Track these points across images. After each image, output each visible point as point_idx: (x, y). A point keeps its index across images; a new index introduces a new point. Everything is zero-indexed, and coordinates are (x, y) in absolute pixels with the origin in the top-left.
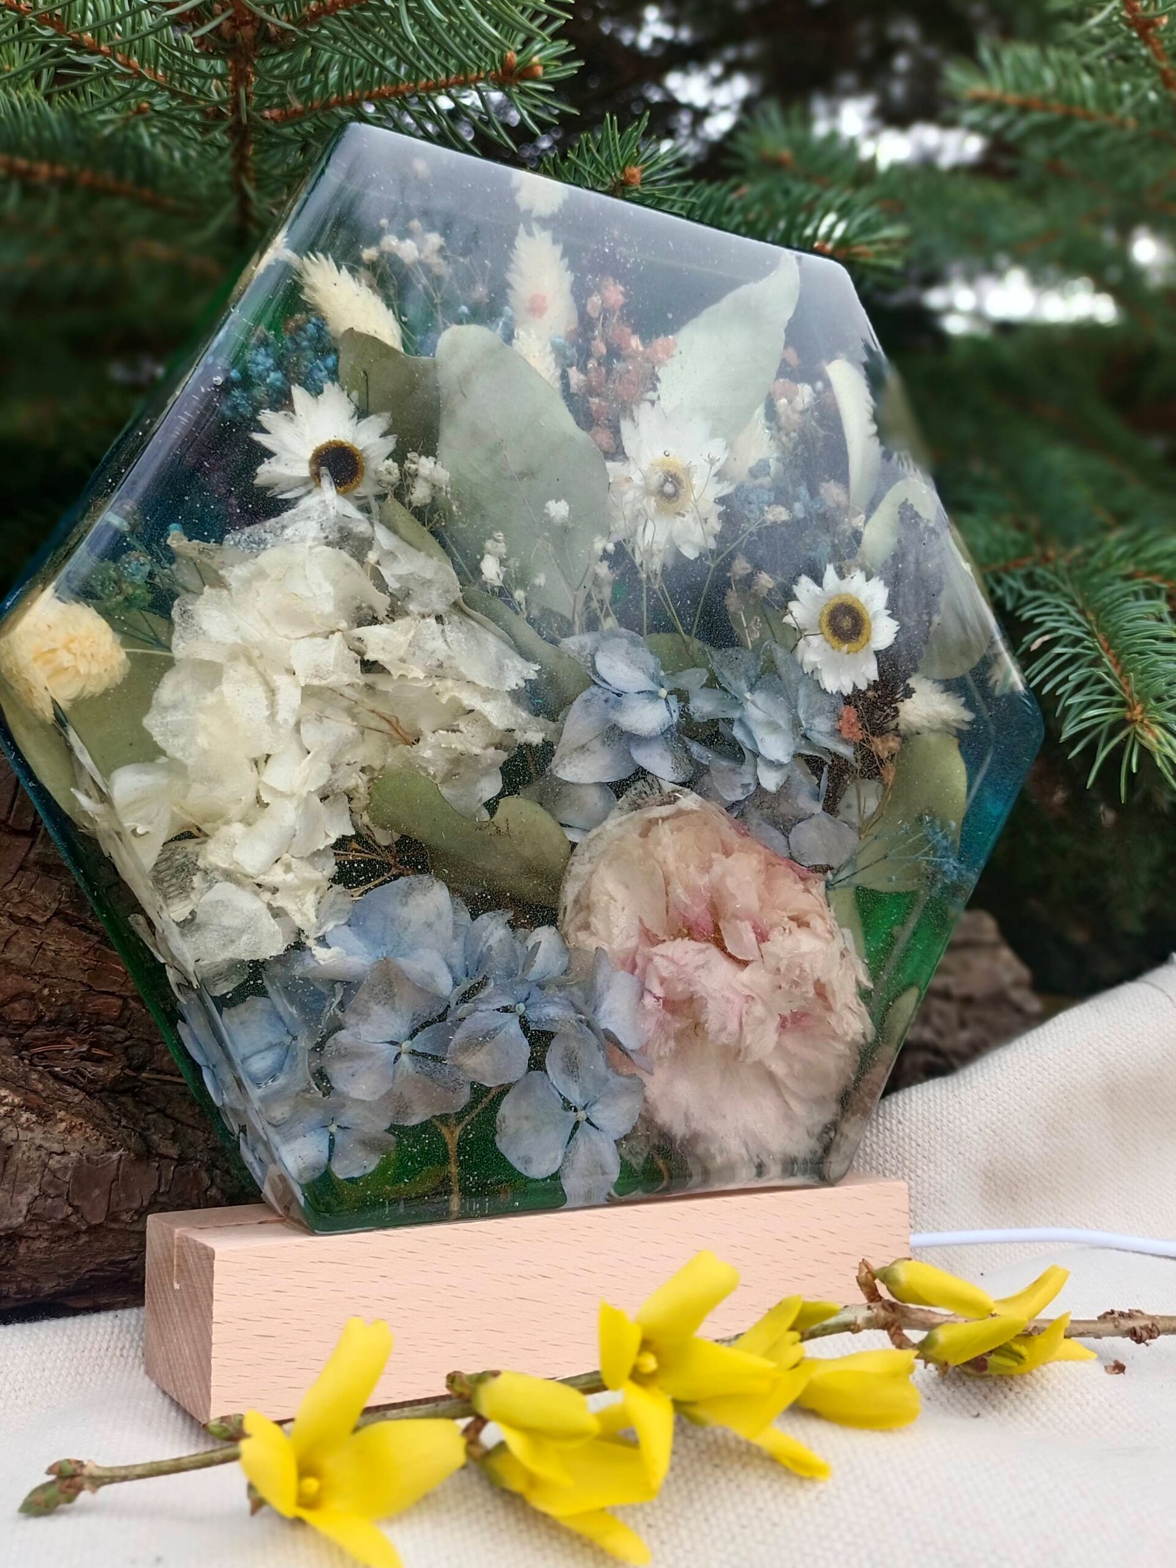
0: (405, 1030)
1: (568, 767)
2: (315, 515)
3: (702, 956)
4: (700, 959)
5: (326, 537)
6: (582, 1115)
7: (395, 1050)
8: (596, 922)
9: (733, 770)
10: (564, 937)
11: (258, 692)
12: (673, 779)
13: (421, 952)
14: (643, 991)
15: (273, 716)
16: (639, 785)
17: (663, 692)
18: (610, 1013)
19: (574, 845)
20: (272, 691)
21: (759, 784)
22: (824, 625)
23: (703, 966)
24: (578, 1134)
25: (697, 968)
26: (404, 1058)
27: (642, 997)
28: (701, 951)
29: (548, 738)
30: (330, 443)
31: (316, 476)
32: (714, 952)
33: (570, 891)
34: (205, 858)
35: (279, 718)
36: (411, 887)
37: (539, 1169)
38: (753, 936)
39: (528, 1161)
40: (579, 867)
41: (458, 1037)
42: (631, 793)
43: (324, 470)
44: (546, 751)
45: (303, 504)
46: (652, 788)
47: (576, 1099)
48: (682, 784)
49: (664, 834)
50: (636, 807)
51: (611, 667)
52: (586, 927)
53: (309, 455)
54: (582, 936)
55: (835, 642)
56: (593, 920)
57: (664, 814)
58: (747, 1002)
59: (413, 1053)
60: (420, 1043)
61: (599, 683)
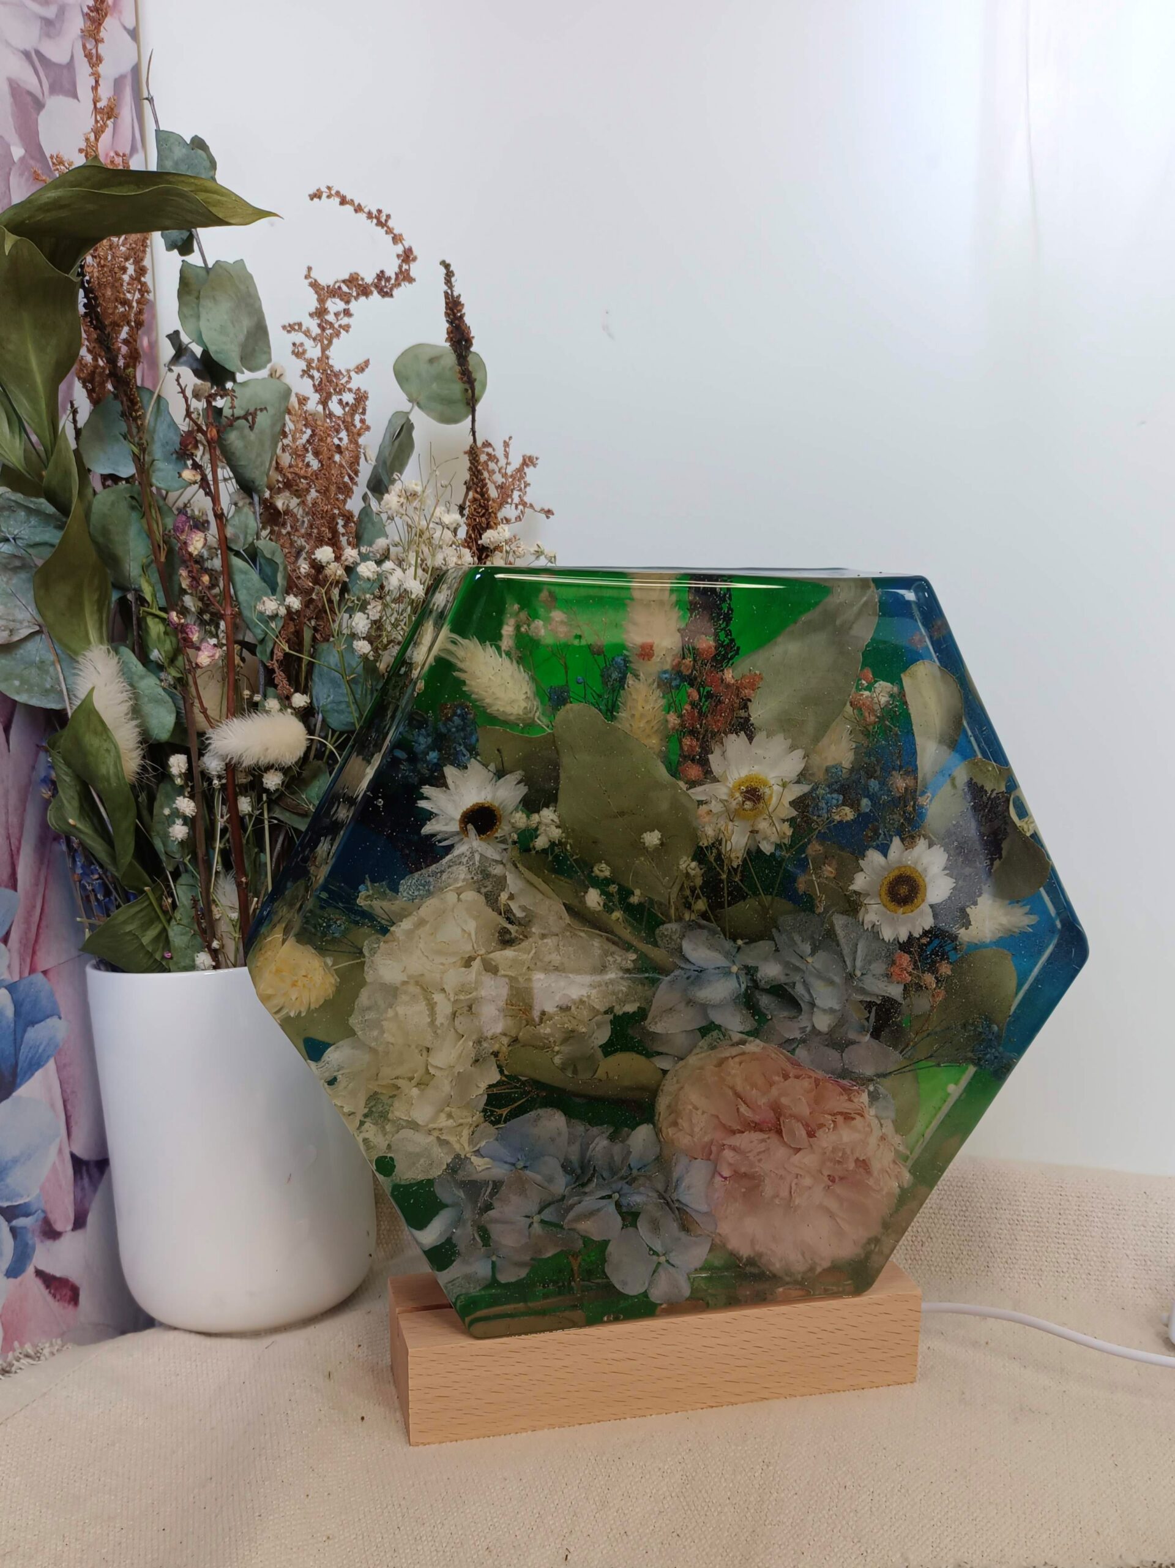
0: (536, 1208)
1: (659, 1023)
2: (464, 860)
3: (763, 1144)
4: (762, 1147)
5: (473, 878)
6: (662, 1259)
7: (529, 1221)
8: (683, 1123)
9: (791, 1019)
10: (658, 1132)
11: (422, 1006)
12: (741, 1029)
13: (546, 1158)
14: (715, 1172)
15: (432, 1023)
16: (715, 1033)
17: (735, 969)
18: (689, 1187)
19: (665, 1072)
20: (432, 1006)
21: (813, 1026)
22: (883, 893)
23: (764, 1151)
24: (660, 1270)
25: (759, 1153)
26: (536, 1225)
27: (713, 1177)
28: (763, 1140)
29: (643, 1006)
30: (474, 805)
31: (464, 831)
32: (774, 1139)
33: (662, 1103)
34: (393, 1112)
35: (438, 1023)
36: (539, 1117)
37: (633, 1288)
38: (804, 1133)
39: (625, 1283)
40: (669, 1086)
41: (571, 1215)
42: (708, 1038)
43: (470, 827)
44: (642, 1014)
45: (456, 852)
46: (724, 1036)
47: (658, 1248)
48: (748, 1033)
49: (733, 1067)
50: (712, 1048)
51: (694, 949)
52: (675, 1124)
53: (458, 817)
54: (671, 1131)
55: (892, 905)
56: (680, 1121)
57: (734, 1054)
58: (797, 1178)
59: (542, 1222)
60: (547, 1215)
61: (683, 965)
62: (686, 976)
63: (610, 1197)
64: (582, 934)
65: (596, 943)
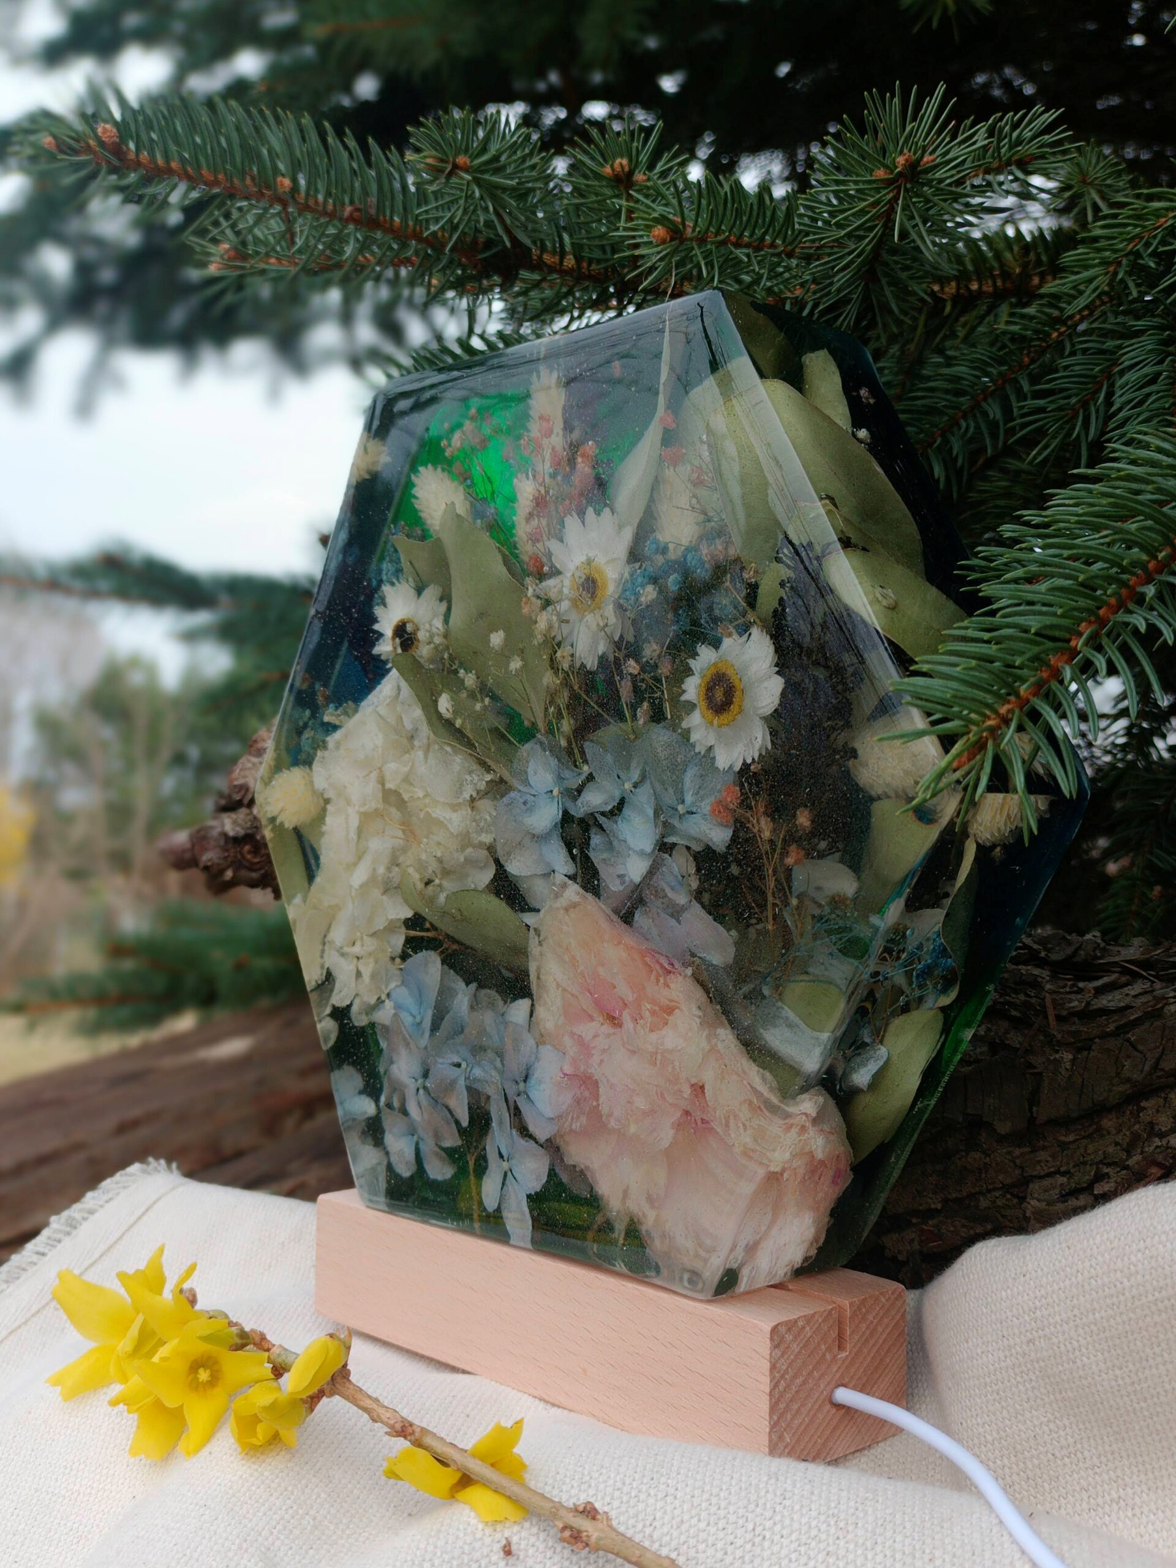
0: (420, 1070)
3: (608, 1040)
4: (605, 1043)
6: (507, 1167)
10: (534, 1010)
17: (556, 792)
19: (529, 929)
22: (703, 698)
23: (606, 1051)
24: (507, 1182)
25: (603, 1051)
30: (399, 621)
39: (487, 1195)
40: (534, 948)
43: (397, 643)
48: (571, 878)
51: (536, 771)
53: (392, 632)
55: (712, 716)
59: (425, 1089)
61: (521, 788)
62: (522, 800)
63: (458, 1065)
64: (449, 749)
65: (458, 759)
